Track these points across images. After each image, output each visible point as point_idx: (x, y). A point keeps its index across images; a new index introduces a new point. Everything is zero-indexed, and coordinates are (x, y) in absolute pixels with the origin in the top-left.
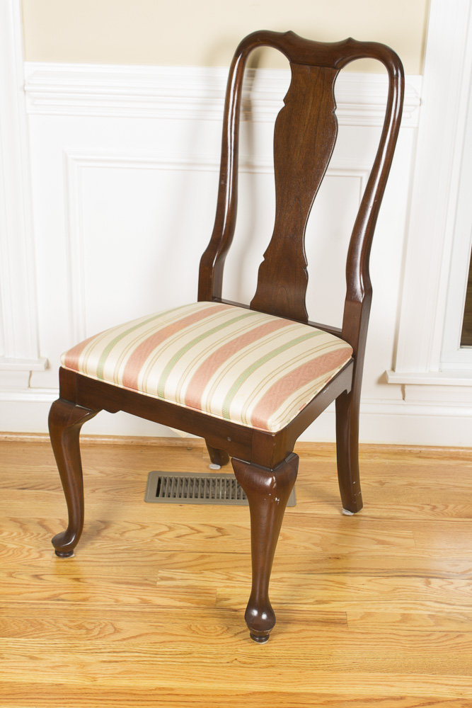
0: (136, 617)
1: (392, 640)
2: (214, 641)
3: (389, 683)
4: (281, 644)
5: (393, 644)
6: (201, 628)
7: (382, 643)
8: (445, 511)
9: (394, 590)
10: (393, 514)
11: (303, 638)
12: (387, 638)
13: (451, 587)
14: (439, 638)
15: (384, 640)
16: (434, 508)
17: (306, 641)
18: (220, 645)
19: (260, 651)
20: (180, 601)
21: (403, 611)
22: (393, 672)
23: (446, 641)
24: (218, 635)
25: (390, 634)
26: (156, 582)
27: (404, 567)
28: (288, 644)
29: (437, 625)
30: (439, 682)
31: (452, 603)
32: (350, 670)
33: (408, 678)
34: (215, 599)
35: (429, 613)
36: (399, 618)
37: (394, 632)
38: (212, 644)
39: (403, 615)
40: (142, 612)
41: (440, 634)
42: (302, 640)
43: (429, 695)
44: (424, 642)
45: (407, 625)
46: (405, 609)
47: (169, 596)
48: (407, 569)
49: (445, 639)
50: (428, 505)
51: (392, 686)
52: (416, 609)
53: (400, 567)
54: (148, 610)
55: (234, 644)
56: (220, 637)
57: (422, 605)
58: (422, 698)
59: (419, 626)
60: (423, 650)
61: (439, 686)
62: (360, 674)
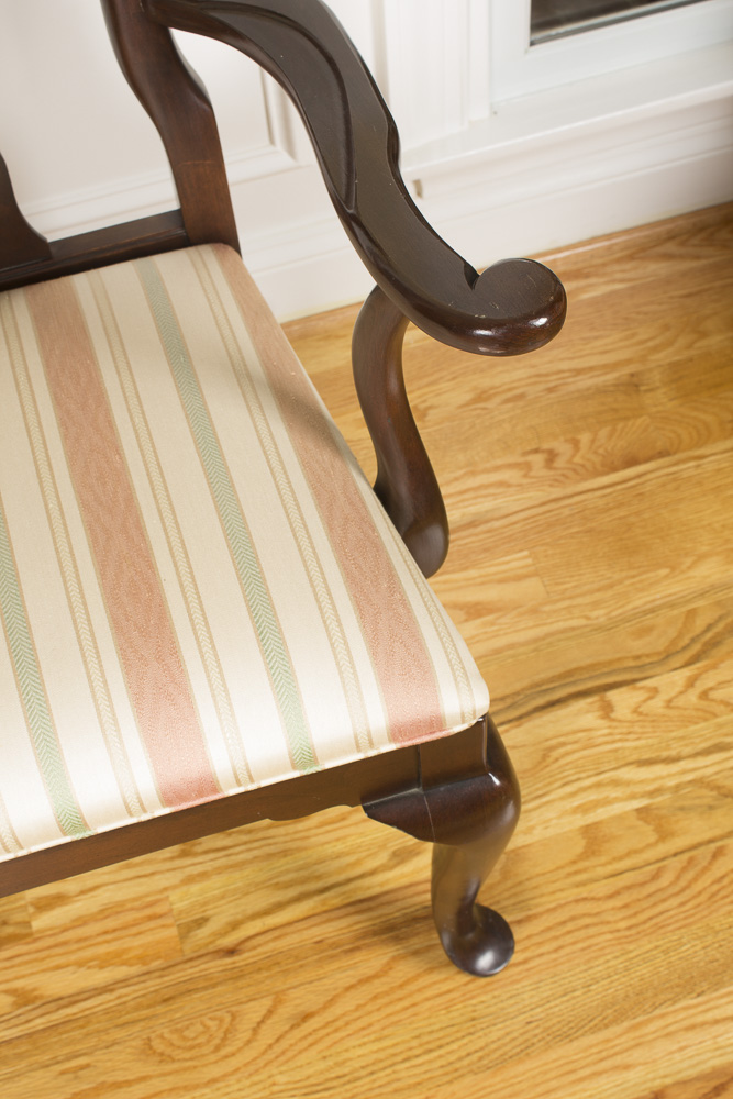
0: (20, 1056)
1: (588, 921)
2: (216, 1071)
3: (618, 1060)
4: (360, 1024)
5: (591, 931)
6: (175, 1038)
7: (569, 939)
8: (577, 459)
9: (545, 757)
10: (473, 509)
11: (401, 986)
12: (573, 918)
13: (657, 705)
14: (678, 878)
15: (570, 926)
16: (552, 456)
17: (411, 995)
18: (232, 1079)
19: (322, 1065)
20: (101, 967)
21: (581, 821)
22: (615, 1021)
23: (695, 879)
24: (217, 1049)
25: (577, 901)
26: (27, 924)
27: (543, 676)
28: (376, 1017)
29: (664, 835)
30: (717, 1014)
31: (673, 753)
32: (525, 1051)
33: (652, 1027)
34: (174, 931)
35: (637, 804)
36: (579, 846)
37: (584, 892)
38: (214, 1081)
39: (587, 830)
40: (30, 1035)
41: (677, 863)
42: (400, 994)
43: (706, 1067)
44: (652, 900)
45: (603, 859)
46: (584, 809)
47: (73, 958)
48: (552, 680)
49: (689, 875)
50: (536, 451)
51: (627, 1067)
52: (607, 802)
53: (537, 678)
54: (39, 1023)
55: (261, 1062)
56: (224, 1052)
57: (615, 783)
58: (698, 1078)
59: (628, 854)
60: (659, 927)
61: (720, 1028)
62: (553, 1055)
